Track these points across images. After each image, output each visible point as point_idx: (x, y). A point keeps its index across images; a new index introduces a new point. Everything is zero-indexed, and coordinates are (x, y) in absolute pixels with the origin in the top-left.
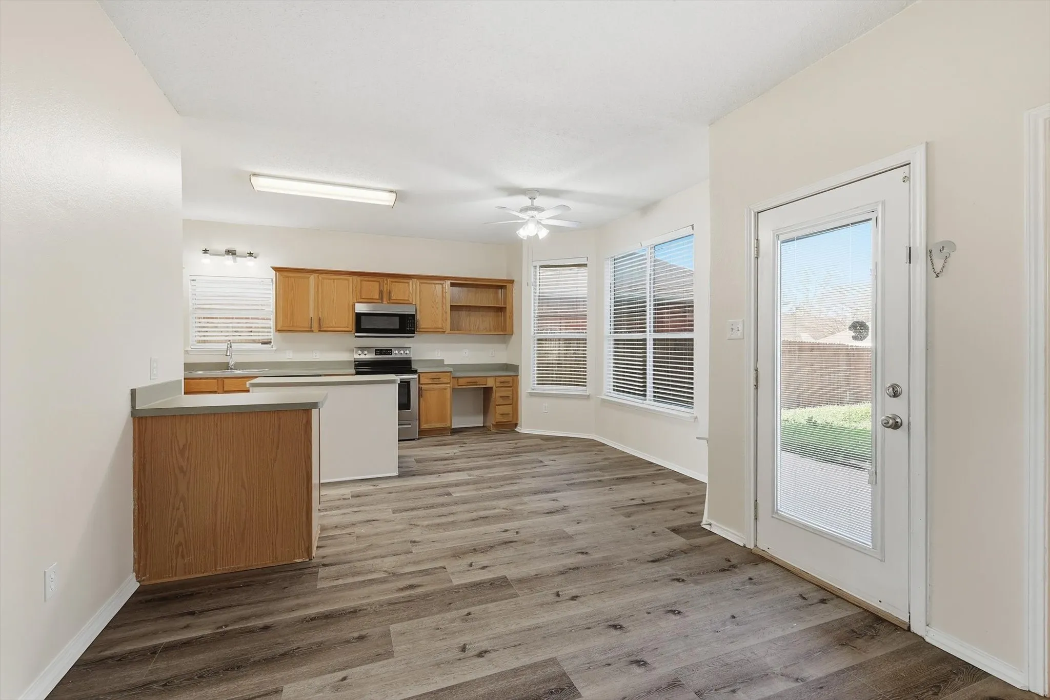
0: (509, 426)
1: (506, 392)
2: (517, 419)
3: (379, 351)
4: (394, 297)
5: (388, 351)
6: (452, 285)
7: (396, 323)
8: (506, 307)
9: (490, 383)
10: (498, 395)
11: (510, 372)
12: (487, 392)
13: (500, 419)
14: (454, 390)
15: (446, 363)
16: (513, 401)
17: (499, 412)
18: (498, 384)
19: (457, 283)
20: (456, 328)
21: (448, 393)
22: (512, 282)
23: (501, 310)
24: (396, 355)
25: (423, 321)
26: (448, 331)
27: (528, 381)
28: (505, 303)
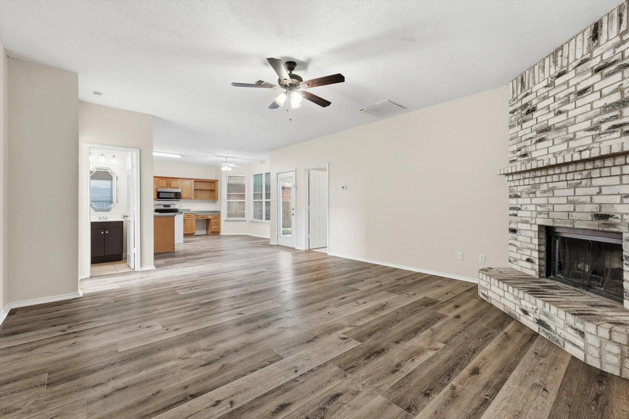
0: (216, 233)
1: (216, 221)
2: (220, 230)
3: (165, 206)
4: (172, 185)
5: (169, 206)
6: (194, 181)
7: (173, 195)
8: (215, 190)
9: (210, 217)
10: (213, 221)
11: (217, 214)
12: (208, 221)
13: (213, 230)
14: (196, 220)
15: (191, 210)
16: (218, 224)
17: (213, 228)
18: (213, 218)
19: (196, 181)
20: (196, 197)
21: (194, 221)
22: (218, 180)
23: (213, 191)
24: (172, 207)
25: (184, 195)
26: (193, 199)
27: (224, 216)
28: (215, 188)
